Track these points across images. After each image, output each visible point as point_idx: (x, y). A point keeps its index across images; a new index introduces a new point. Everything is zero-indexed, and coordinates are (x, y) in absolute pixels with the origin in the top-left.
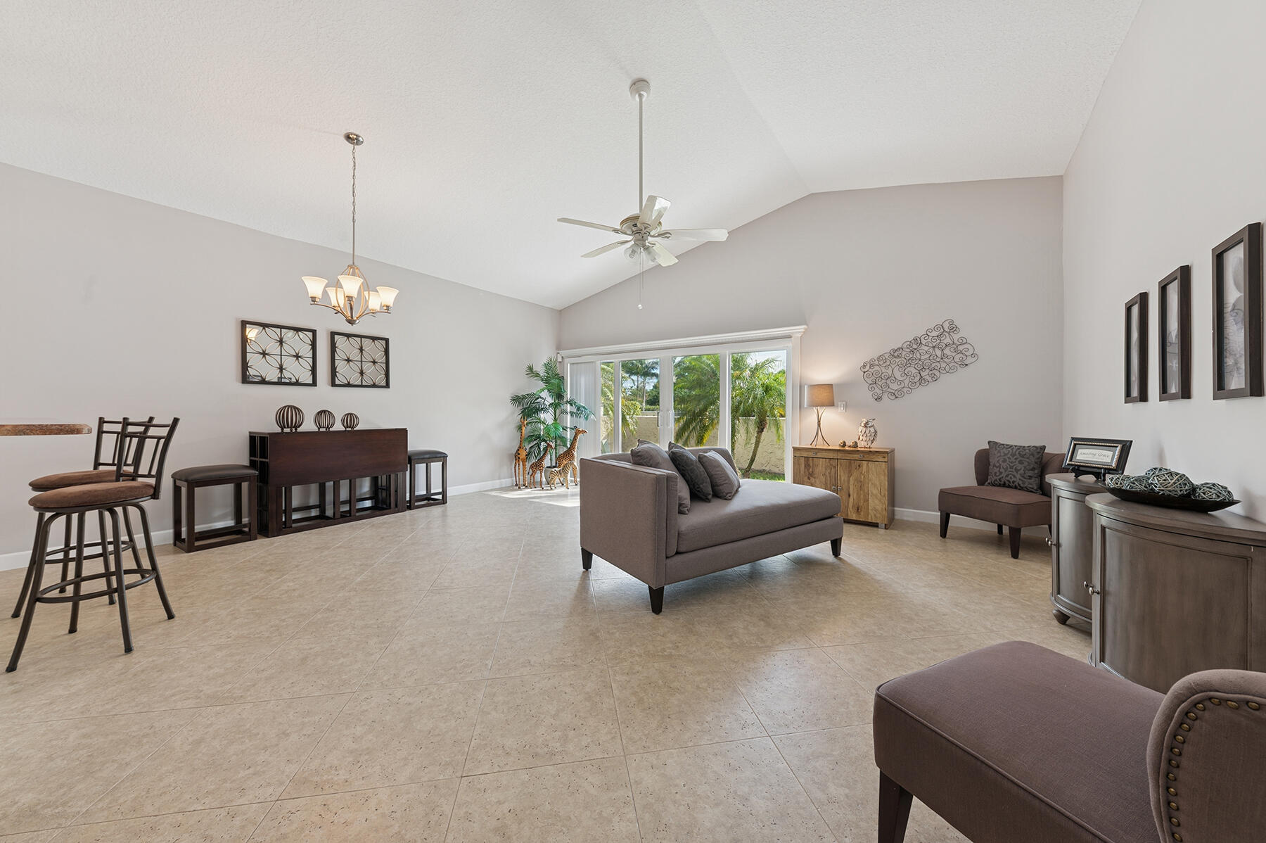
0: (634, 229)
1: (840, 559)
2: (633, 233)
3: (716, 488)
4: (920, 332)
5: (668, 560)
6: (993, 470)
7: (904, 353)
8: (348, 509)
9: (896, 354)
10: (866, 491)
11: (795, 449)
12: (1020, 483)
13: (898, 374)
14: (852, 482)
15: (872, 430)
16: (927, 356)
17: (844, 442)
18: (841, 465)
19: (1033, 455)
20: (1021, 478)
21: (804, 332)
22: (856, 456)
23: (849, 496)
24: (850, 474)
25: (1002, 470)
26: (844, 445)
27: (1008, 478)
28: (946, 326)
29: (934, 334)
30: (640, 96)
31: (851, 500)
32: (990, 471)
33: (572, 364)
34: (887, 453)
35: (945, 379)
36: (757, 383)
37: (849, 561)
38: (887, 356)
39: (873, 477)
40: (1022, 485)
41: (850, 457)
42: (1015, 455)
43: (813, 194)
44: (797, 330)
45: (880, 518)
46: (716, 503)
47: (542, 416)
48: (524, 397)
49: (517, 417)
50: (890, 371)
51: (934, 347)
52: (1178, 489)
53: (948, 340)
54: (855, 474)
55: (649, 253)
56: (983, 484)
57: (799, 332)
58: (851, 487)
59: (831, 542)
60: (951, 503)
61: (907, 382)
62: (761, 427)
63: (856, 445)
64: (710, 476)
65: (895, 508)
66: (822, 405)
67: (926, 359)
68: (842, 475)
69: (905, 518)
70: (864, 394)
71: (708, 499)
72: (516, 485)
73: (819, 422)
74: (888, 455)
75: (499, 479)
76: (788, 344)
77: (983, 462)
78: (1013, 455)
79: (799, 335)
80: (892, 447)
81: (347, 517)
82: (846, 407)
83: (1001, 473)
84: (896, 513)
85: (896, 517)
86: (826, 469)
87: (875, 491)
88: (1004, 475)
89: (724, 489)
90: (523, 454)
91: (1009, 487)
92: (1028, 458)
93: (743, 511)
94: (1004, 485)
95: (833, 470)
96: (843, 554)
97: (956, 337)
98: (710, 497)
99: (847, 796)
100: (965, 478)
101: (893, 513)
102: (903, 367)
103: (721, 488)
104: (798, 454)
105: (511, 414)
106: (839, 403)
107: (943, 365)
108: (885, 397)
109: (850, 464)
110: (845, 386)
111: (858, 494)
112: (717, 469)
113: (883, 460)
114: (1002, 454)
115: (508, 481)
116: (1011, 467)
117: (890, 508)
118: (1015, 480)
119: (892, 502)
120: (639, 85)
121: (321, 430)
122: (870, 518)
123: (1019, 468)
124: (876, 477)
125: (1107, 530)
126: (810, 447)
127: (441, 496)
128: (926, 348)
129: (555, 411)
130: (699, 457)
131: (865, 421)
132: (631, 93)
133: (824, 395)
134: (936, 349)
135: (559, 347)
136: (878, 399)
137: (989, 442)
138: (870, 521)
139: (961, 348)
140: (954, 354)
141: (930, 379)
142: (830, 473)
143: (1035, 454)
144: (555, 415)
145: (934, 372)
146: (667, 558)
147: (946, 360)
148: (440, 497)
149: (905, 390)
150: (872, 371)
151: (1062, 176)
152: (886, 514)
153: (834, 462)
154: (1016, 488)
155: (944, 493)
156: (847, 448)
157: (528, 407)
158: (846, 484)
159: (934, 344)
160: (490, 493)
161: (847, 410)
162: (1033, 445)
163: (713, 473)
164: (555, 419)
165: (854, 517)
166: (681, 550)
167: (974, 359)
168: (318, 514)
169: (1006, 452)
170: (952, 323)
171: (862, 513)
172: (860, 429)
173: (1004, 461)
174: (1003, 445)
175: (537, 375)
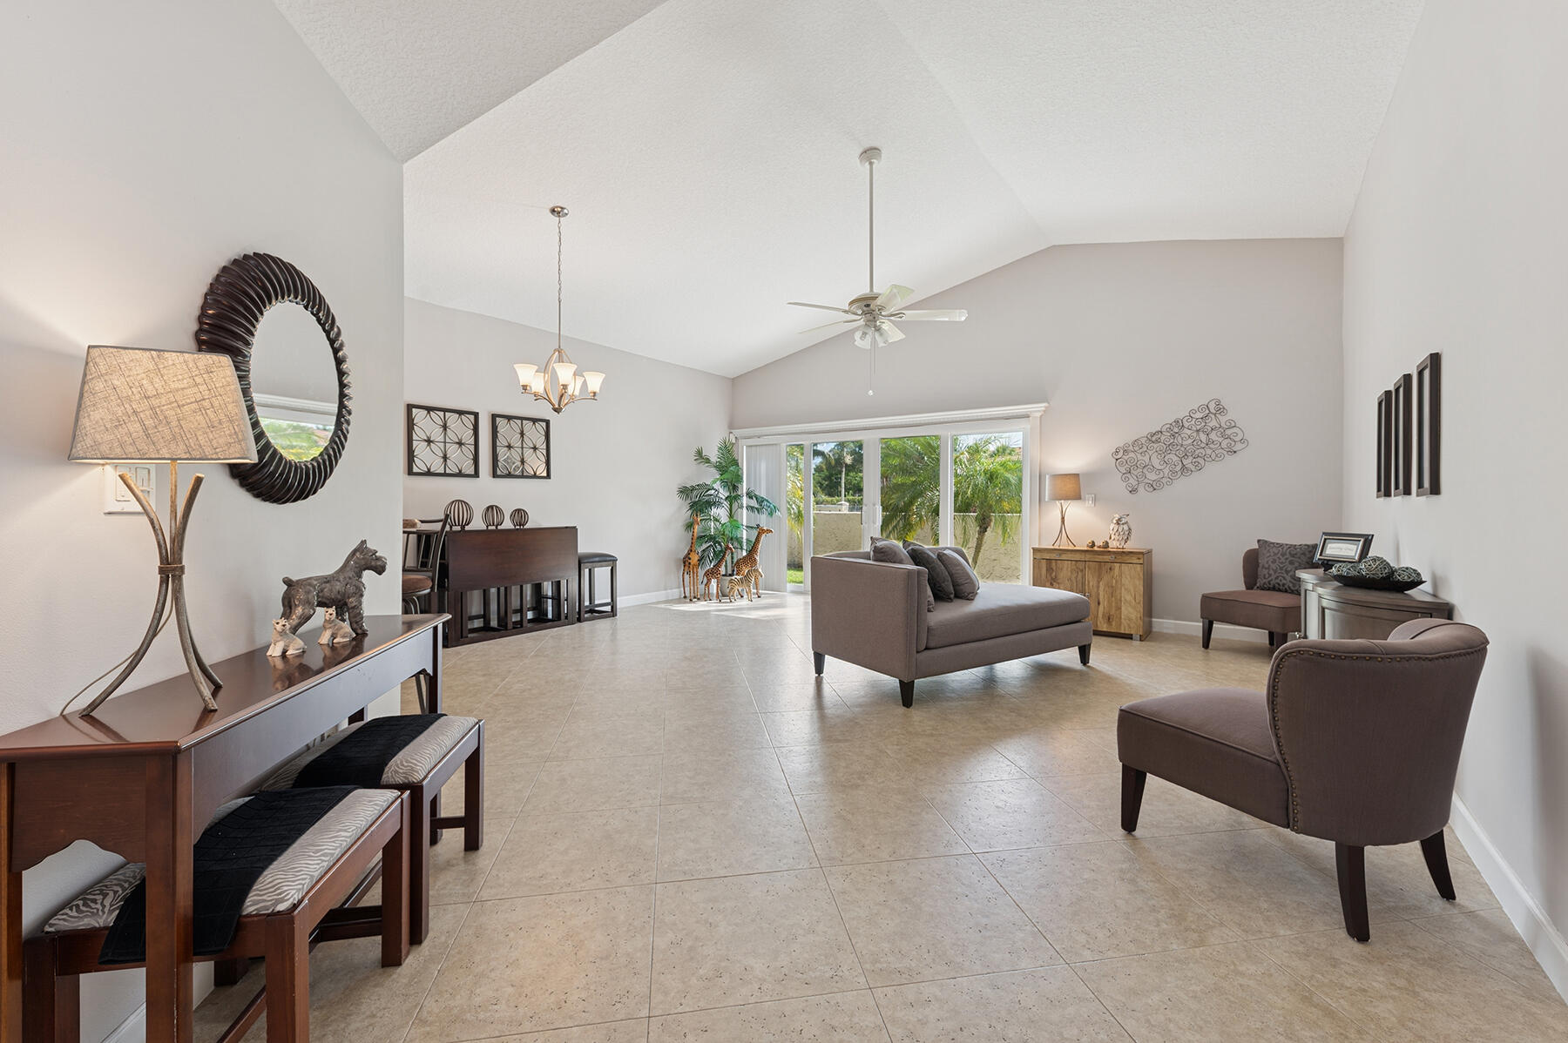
0: (865, 309)
1: (1089, 667)
2: (864, 313)
3: (957, 588)
4: (1182, 413)
5: (918, 655)
6: (1262, 572)
7: (1163, 438)
8: (519, 619)
9: (1154, 439)
10: (1119, 598)
11: (1035, 550)
12: (1291, 585)
13: (1156, 462)
14: (1101, 588)
15: (1126, 527)
16: (1190, 441)
17: (1093, 542)
18: (1089, 567)
19: (1304, 554)
20: (1293, 581)
21: (1044, 411)
22: (1107, 558)
23: (1099, 604)
24: (1100, 578)
25: (1271, 572)
26: (1093, 544)
27: (1278, 581)
28: (1212, 406)
29: (1199, 415)
30: (871, 164)
31: (1101, 606)
32: (1259, 573)
33: (748, 446)
34: (1142, 553)
35: (1211, 469)
36: (978, 469)
37: (1098, 668)
38: (1143, 441)
39: (1126, 581)
40: (1292, 588)
41: (1099, 559)
42: (1285, 554)
43: (1054, 246)
44: (1036, 409)
45: (1136, 630)
46: (958, 602)
47: (714, 511)
48: (693, 489)
49: (685, 514)
50: (1146, 459)
51: (1198, 431)
52: (1379, 573)
53: (1213, 423)
54: (1106, 578)
55: (881, 335)
56: (1252, 589)
57: (1039, 411)
58: (1101, 593)
59: (1079, 648)
60: (1215, 609)
61: (1166, 471)
62: (983, 525)
63: (1106, 545)
64: (951, 575)
65: (1153, 620)
66: (1067, 498)
67: (1189, 445)
68: (1091, 580)
69: (1165, 631)
70: (1117, 485)
71: (950, 599)
72: (685, 597)
73: (1063, 518)
74: (1144, 557)
75: (666, 589)
76: (1025, 425)
77: (1252, 562)
78: (1283, 555)
79: (1039, 415)
80: (1149, 548)
81: (519, 628)
82: (1095, 500)
83: (1270, 575)
84: (1154, 625)
85: (1154, 630)
86: (1072, 573)
87: (1129, 598)
88: (1273, 577)
89: (966, 588)
90: (695, 558)
91: (1280, 590)
92: (1299, 558)
93: (988, 610)
94: (1274, 589)
95: (1080, 573)
96: (1091, 663)
97: (1223, 419)
98: (952, 596)
99: (1098, 805)
100: (1231, 581)
101: (1150, 623)
102: (1163, 454)
103: (962, 587)
104: (1038, 556)
105: (679, 510)
106: (1087, 496)
107: (1209, 452)
108: (1141, 489)
109: (1100, 567)
110: (1093, 475)
111: (1108, 601)
112: (958, 568)
113: (1138, 561)
114: (1272, 554)
115: (676, 593)
116: (1281, 569)
117: (1147, 619)
118: (1285, 582)
119: (1149, 611)
120: (870, 154)
121: (490, 528)
122: (1123, 629)
123: (1289, 569)
124: (1130, 582)
125: (1326, 610)
126: (1053, 547)
127: (610, 607)
128: (1189, 432)
129: (731, 505)
130: (938, 555)
131: (1117, 517)
132: (861, 161)
133: (1069, 486)
134: (1201, 433)
135: (732, 426)
136: (1133, 491)
137: (1259, 541)
138: (1122, 632)
139: (1228, 432)
140: (1220, 440)
141: (1193, 468)
142: (1076, 577)
143: (1307, 553)
144: (731, 511)
145: (1199, 460)
146: (918, 652)
147: (1212, 446)
148: (608, 608)
149: (1164, 480)
150: (1126, 458)
151: (1341, 239)
152: (1141, 623)
153: (1081, 565)
154: (1286, 591)
155: (1207, 600)
156: (1096, 548)
157: (698, 502)
158: (1095, 590)
159: (1198, 427)
160: (659, 606)
161: (1097, 504)
162: (1304, 543)
163: (953, 572)
164: (731, 516)
165: (1104, 627)
166: (932, 644)
167: (1244, 446)
168: (482, 625)
169: (1276, 552)
170: (1218, 403)
171: (1114, 623)
172: (1112, 526)
173: (1274, 562)
174: (1273, 543)
175: (708, 461)
